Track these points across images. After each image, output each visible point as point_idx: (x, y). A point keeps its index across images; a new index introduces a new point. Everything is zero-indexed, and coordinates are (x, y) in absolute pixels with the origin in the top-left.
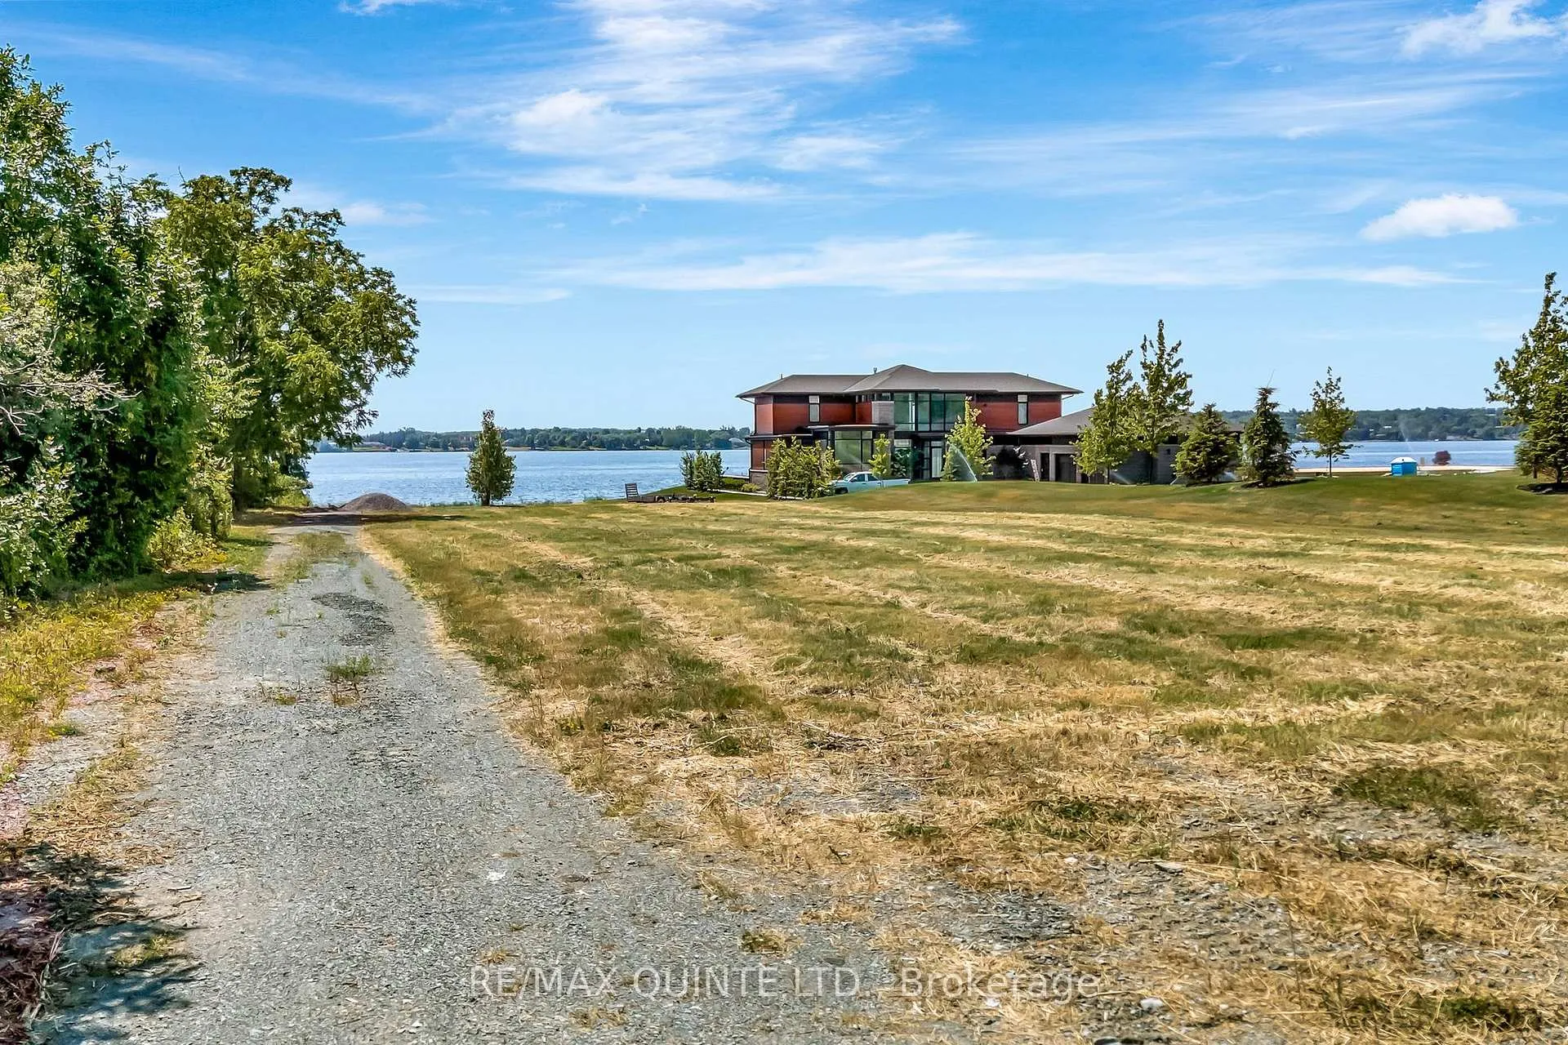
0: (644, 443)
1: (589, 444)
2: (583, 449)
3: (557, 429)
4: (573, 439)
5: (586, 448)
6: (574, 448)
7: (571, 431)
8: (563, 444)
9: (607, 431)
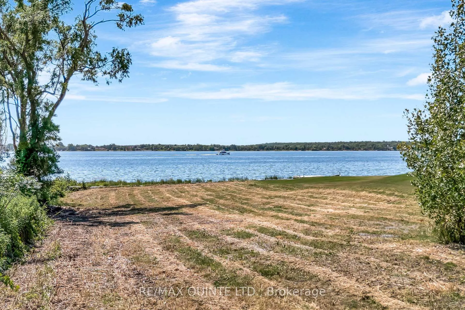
0: (187, 149)
1: (170, 149)
2: (168, 150)
3: (160, 145)
4: (165, 147)
5: (169, 150)
6: (165, 150)
7: (164, 145)
8: (162, 149)
9: (176, 145)
